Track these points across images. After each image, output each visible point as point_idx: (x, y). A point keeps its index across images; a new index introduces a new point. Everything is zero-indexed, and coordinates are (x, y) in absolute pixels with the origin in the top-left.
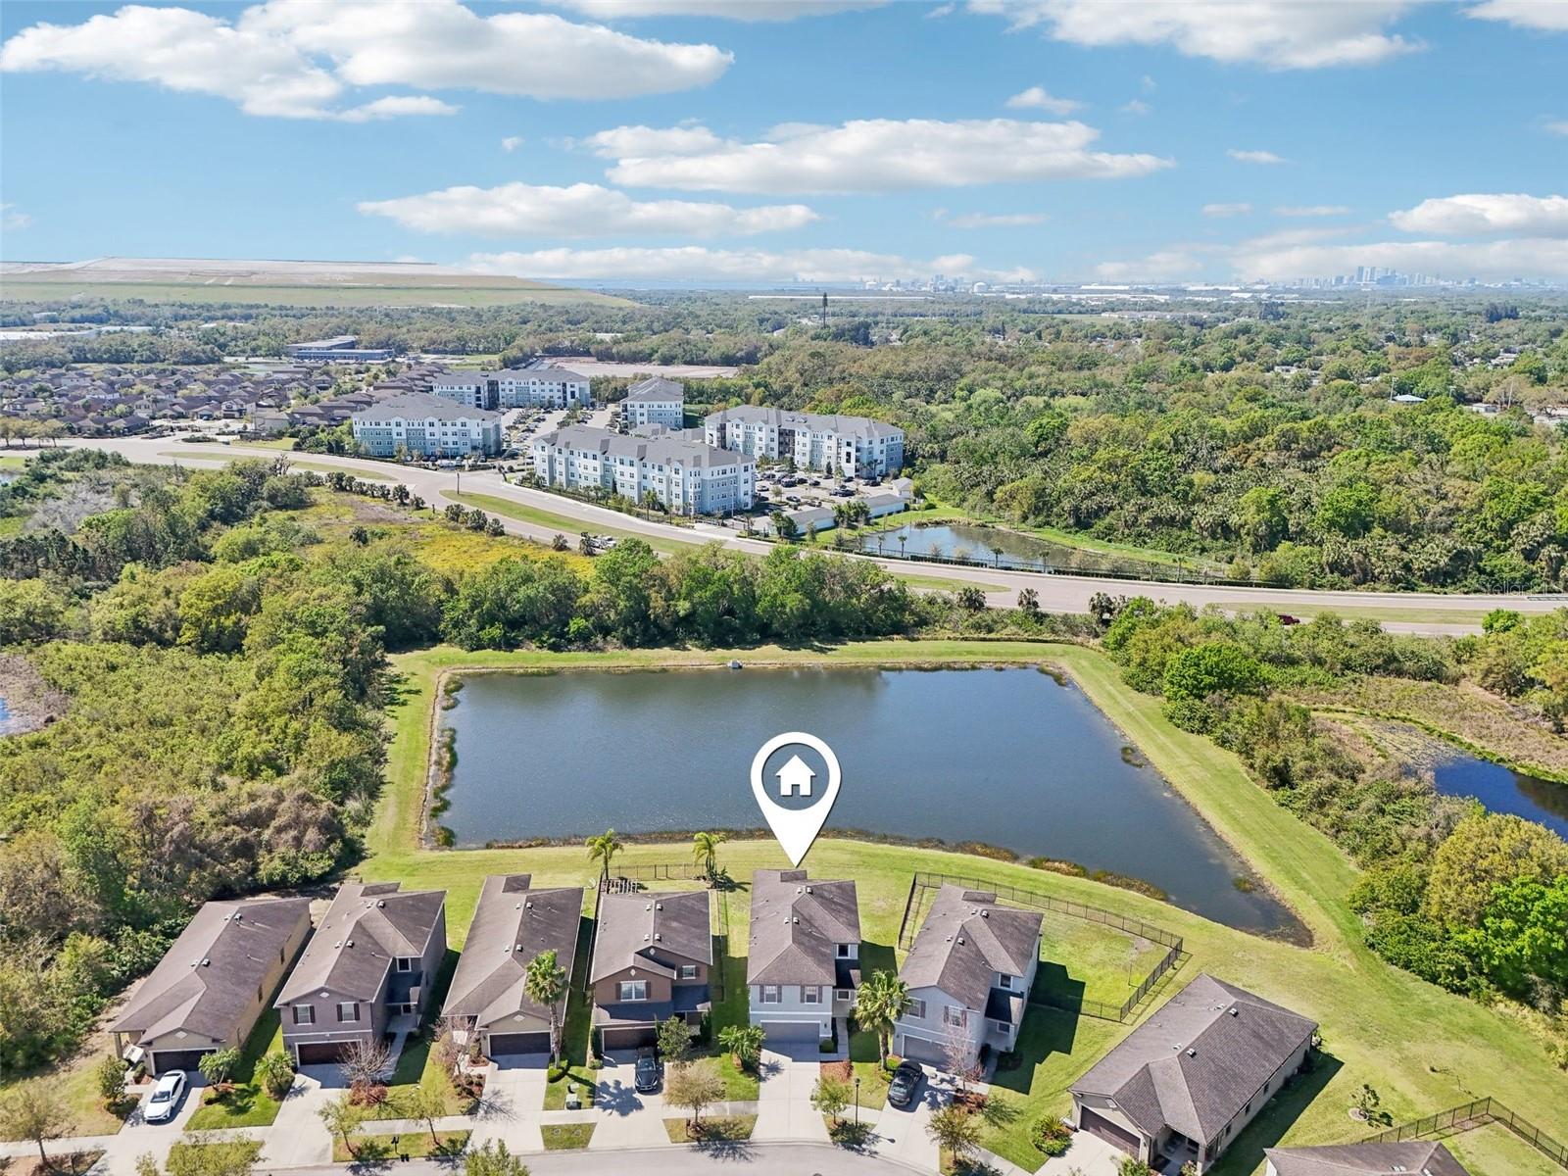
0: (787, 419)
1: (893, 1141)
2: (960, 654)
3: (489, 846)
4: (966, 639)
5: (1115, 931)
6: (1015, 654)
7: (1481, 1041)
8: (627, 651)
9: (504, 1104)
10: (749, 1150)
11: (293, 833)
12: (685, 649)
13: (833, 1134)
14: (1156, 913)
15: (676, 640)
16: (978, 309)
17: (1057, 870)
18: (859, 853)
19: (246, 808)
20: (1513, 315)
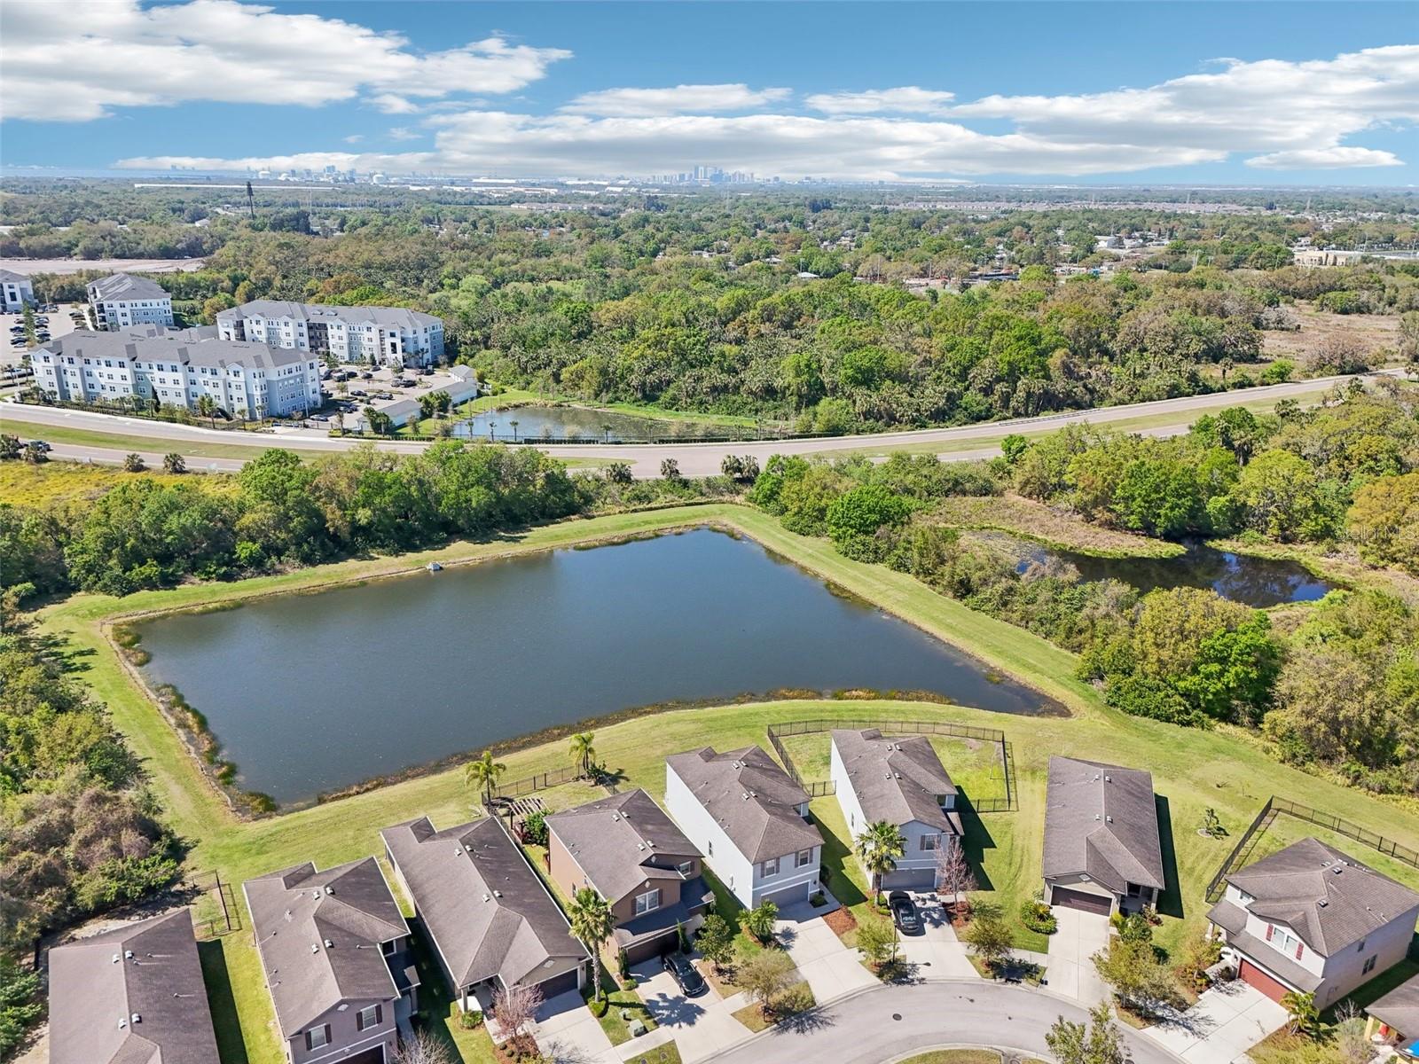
0: (314, 311)
1: (928, 964)
2: (639, 525)
3: (321, 801)
4: (635, 511)
5: (946, 738)
6: (683, 519)
7: (1227, 758)
8: (308, 570)
9: (570, 1054)
10: (824, 1014)
11: (106, 843)
12: (372, 558)
13: (880, 976)
14: (959, 715)
15: (358, 550)
16: (397, 200)
17: (857, 697)
18: (699, 720)
19: (29, 828)
20: (827, 206)
